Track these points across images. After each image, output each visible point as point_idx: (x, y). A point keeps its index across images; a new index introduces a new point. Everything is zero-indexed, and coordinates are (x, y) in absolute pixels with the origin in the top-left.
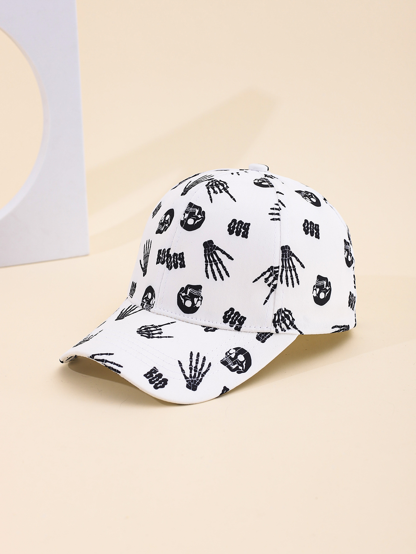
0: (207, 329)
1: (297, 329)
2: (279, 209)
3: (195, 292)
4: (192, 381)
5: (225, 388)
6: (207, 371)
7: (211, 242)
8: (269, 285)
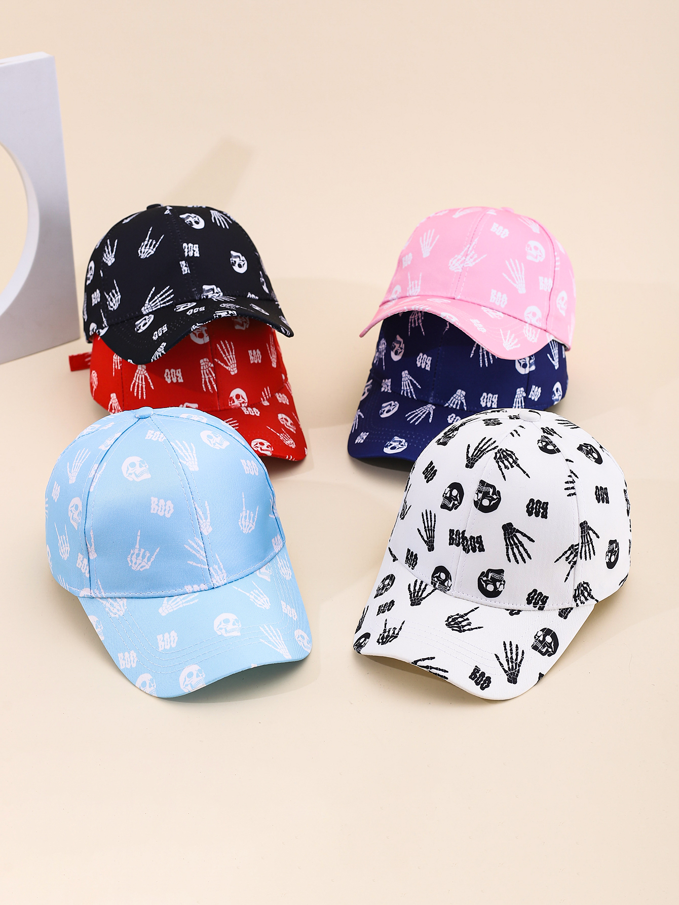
0: (512, 613)
1: (594, 598)
2: (573, 482)
3: (497, 576)
4: (511, 674)
5: (540, 674)
6: (522, 660)
7: (510, 525)
8: (569, 563)
